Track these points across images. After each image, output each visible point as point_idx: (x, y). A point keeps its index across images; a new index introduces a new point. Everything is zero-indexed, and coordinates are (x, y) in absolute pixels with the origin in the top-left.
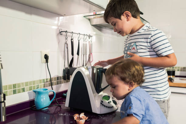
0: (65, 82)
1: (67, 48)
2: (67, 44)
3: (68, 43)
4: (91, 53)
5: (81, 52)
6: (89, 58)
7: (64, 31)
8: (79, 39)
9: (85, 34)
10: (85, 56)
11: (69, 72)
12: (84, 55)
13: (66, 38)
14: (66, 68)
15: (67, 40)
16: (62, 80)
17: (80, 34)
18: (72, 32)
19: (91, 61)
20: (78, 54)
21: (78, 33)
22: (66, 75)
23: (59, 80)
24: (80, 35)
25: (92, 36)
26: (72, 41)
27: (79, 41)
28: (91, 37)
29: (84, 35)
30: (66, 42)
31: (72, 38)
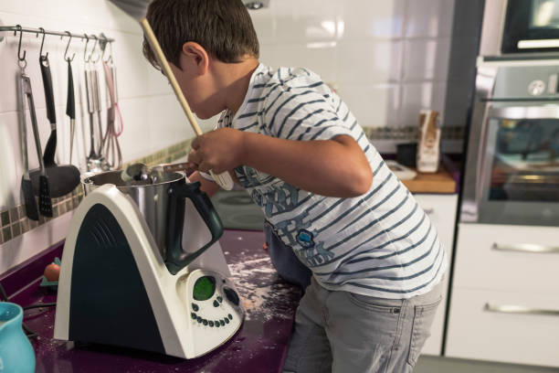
0: (33, 227)
1: (30, 96)
2: (27, 80)
3: (28, 73)
4: (116, 104)
5: (81, 103)
6: (111, 122)
7: (10, 28)
8: (70, 55)
9: (89, 35)
10: (95, 115)
11: (47, 187)
12: (91, 115)
13: (22, 57)
14: (33, 174)
15: (23, 63)
16: (23, 219)
17: (69, 35)
18: (42, 31)
19: (117, 131)
20: (71, 111)
21: (62, 31)
22: (37, 198)
23: (11, 224)
24: (73, 38)
25: (111, 41)
26: (44, 63)
27: (69, 61)
28: (108, 44)
29: (86, 37)
30: (22, 69)
31: (44, 54)
